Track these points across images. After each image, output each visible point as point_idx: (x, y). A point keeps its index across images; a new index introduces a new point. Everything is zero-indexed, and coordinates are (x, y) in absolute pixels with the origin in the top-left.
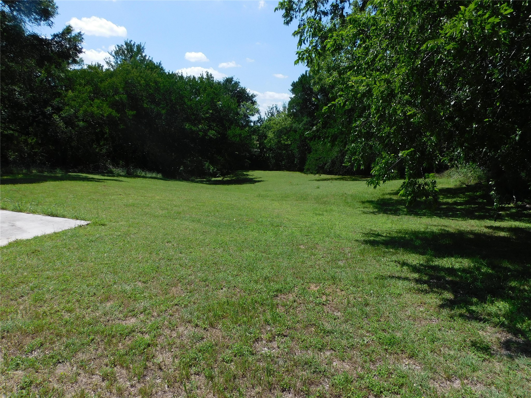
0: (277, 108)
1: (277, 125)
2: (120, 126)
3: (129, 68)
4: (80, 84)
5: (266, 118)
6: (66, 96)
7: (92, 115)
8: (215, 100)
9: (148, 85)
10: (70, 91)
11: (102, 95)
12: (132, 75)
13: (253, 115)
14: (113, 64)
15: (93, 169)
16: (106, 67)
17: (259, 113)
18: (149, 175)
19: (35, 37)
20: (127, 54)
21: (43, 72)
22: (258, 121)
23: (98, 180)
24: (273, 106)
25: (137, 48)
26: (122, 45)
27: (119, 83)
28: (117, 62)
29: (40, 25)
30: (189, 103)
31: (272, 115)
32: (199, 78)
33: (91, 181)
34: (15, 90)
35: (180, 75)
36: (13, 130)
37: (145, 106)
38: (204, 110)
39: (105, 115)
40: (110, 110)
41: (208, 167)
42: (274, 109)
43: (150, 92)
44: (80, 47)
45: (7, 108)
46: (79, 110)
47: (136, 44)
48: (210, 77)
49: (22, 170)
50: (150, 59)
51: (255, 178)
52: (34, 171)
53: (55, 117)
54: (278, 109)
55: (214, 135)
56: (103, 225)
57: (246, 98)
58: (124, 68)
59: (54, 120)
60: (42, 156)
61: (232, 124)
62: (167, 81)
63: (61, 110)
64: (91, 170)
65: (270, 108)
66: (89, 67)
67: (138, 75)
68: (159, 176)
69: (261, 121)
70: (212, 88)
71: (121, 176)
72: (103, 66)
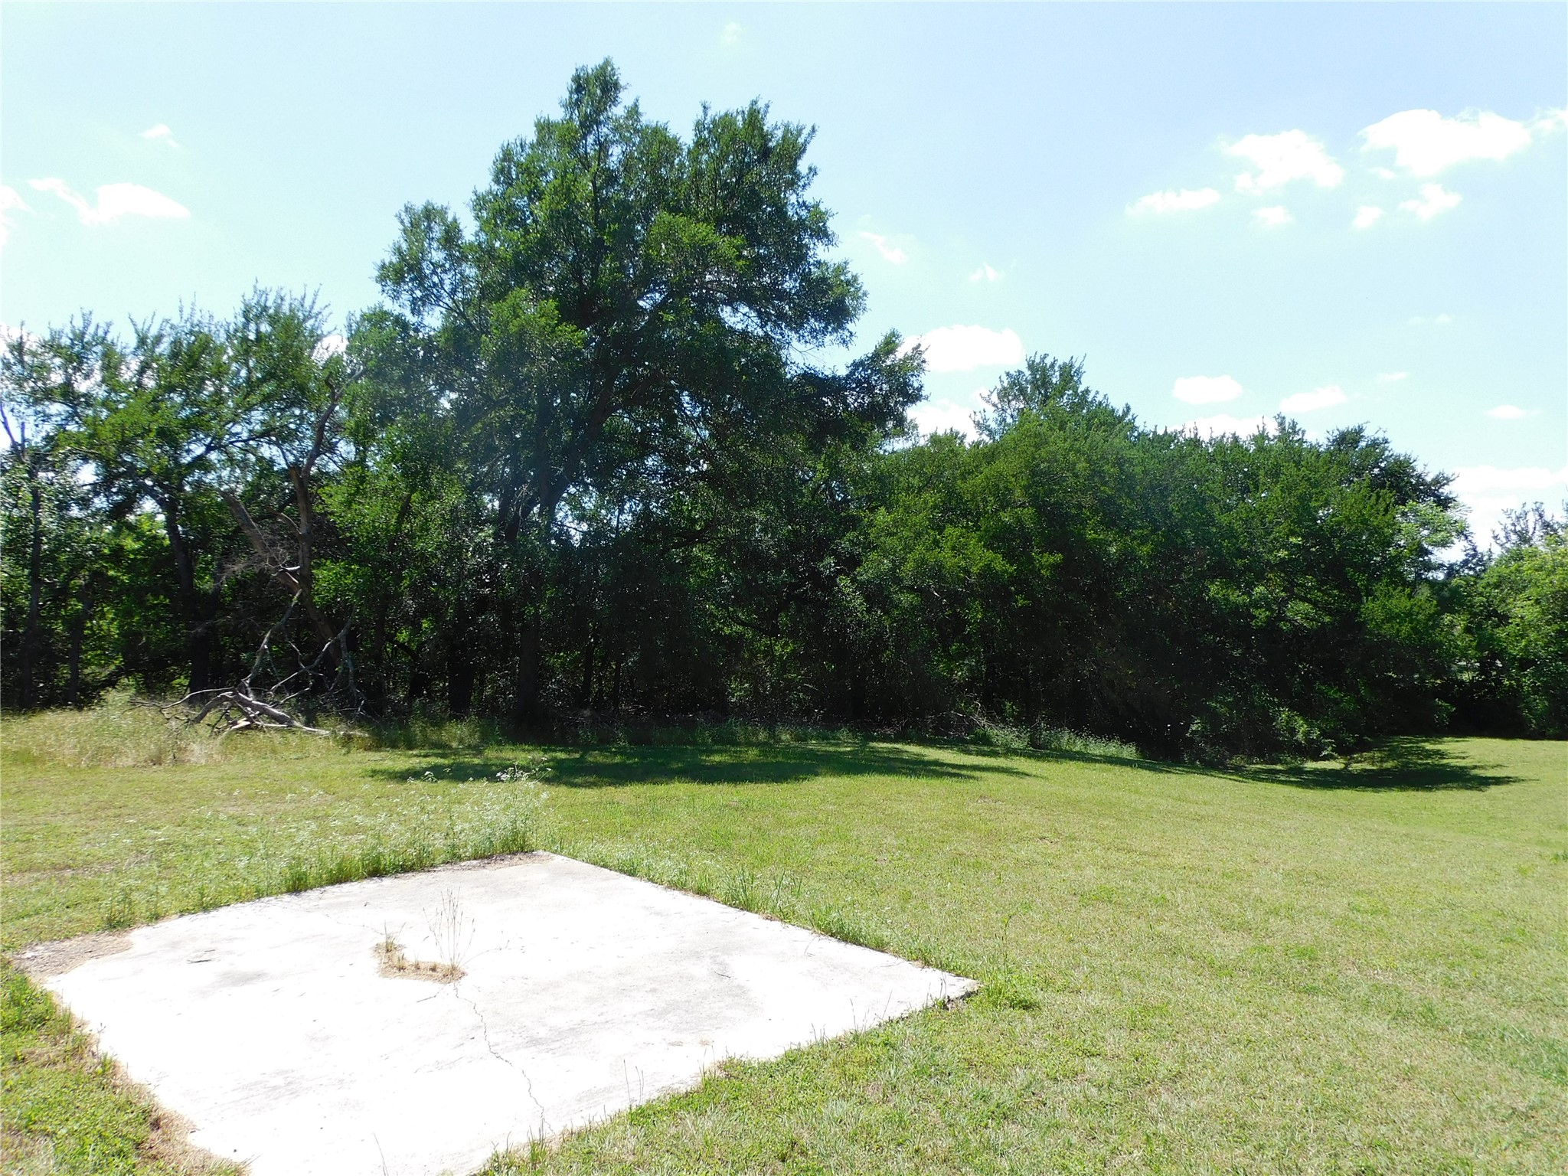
0: (1541, 516)
1: (1553, 572)
2: (1016, 601)
3: (1043, 430)
4: (909, 489)
5: (1497, 552)
6: (871, 525)
7: (937, 572)
8: (1313, 504)
9: (1096, 473)
10: (882, 509)
11: (965, 514)
12: (1053, 448)
13: (1444, 544)
14: (993, 426)
15: (933, 728)
16: (972, 436)
17: (1466, 537)
18: (1097, 748)
19: (809, 378)
20: (1033, 394)
21: (820, 466)
22: (1465, 563)
23: (955, 772)
24: (1526, 509)
25: (1061, 375)
26: (1019, 371)
27: (1013, 476)
28: (1004, 420)
29: (822, 345)
30: (1224, 519)
31: (1524, 538)
32: (1255, 439)
33: (940, 775)
34: (755, 520)
35: (1188, 435)
36: (743, 624)
37: (1090, 535)
38: (1275, 539)
39: (974, 570)
40: (989, 554)
41: (1287, 723)
42: (1532, 518)
43: (1105, 492)
44: (916, 385)
45: (733, 568)
46: (904, 560)
47: (1060, 362)
48: (1289, 432)
49: (756, 734)
50: (1099, 398)
51: (1475, 767)
52: (784, 737)
53: (843, 582)
54: (1547, 518)
55: (1307, 618)
56: (1027, 1007)
57: (1415, 488)
58: (1028, 430)
59: (840, 591)
60: (806, 691)
61: (1374, 578)
62: (1153, 457)
63: (859, 563)
64: (928, 732)
65: (1513, 516)
66: (935, 439)
67: (1067, 445)
68: (1129, 752)
69: (1477, 564)
70: (1298, 464)
71: (1015, 752)
72: (964, 436)
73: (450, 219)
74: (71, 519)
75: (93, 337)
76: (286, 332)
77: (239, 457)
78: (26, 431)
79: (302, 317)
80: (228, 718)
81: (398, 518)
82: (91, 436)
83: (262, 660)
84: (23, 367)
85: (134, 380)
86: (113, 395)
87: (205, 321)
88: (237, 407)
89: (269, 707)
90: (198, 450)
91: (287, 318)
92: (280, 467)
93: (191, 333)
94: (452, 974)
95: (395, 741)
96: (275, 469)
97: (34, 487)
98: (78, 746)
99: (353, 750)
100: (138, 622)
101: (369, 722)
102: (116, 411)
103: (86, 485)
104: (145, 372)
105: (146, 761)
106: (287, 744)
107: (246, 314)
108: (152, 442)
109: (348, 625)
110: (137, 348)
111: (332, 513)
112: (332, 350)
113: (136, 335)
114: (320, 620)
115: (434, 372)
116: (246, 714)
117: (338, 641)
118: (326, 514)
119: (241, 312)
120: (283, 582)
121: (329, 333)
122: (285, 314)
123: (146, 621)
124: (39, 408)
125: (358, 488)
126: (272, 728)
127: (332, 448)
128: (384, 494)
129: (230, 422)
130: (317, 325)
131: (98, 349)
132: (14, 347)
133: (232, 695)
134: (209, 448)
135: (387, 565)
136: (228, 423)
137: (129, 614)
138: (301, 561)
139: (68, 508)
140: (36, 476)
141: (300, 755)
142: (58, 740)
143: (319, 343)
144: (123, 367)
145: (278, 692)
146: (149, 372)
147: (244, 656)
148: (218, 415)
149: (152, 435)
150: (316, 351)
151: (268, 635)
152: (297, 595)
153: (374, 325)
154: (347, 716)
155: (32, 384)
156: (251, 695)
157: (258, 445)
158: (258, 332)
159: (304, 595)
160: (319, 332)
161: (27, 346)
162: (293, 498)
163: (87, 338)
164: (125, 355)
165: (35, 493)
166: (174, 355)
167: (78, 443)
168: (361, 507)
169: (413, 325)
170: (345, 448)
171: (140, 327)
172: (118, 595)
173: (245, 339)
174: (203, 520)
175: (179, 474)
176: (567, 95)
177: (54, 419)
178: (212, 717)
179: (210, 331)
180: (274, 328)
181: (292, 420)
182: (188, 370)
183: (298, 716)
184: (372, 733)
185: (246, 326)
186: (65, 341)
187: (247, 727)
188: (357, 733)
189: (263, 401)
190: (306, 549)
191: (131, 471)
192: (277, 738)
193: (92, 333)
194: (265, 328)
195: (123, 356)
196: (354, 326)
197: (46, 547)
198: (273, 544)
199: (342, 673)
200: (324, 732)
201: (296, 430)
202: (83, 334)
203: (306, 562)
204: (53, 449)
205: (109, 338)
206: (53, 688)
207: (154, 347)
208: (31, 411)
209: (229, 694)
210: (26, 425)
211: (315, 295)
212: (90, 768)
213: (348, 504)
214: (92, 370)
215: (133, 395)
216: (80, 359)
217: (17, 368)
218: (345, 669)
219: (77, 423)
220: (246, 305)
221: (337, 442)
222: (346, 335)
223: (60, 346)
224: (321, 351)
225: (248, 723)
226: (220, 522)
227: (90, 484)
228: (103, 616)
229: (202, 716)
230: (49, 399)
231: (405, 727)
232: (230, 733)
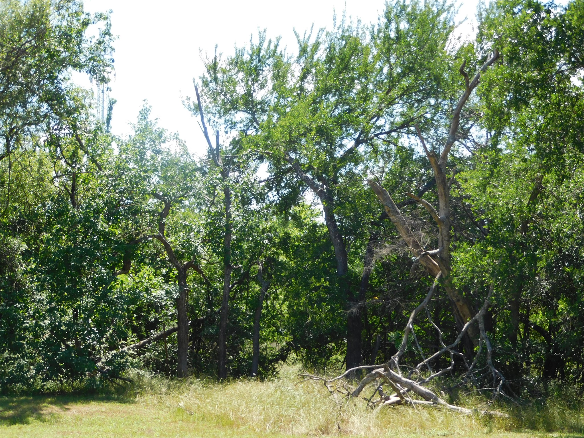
74: (252, 212)
75: (266, 52)
76: (423, 26)
77: (382, 147)
78: (220, 137)
79: (436, 12)
80: (381, 393)
81: (531, 199)
82: (267, 138)
83: (408, 339)
84: (216, 83)
85: (298, 86)
86: (281, 100)
87: (354, 26)
88: (382, 102)
89: (416, 384)
90: (349, 143)
91: (422, 14)
92: (418, 155)
93: (342, 38)
95: (534, 423)
96: (414, 157)
97: (226, 185)
98: (263, 412)
99: (495, 430)
100: (304, 303)
101: (508, 402)
102: (284, 114)
103: (262, 182)
104: (306, 77)
105: (316, 430)
106: (433, 420)
107: (388, 15)
108: (313, 139)
109: (485, 305)
110: (299, 57)
111: (468, 197)
112: (462, 40)
113: (299, 46)
114: (458, 301)
115: (568, 51)
116: (396, 390)
117: (476, 321)
118: (461, 198)
119: (383, 14)
120: (425, 264)
121: (460, 23)
122: (421, 10)
123: (310, 301)
124: (228, 117)
125: (492, 172)
126: (420, 404)
127: (465, 134)
128: (517, 176)
129: (375, 116)
130: (449, 16)
131: (270, 61)
132: (210, 67)
133: (384, 371)
134: (358, 142)
135: (521, 246)
136: (373, 118)
137: (297, 295)
138: (440, 243)
139: (249, 202)
140: (227, 176)
141: (446, 432)
142: (247, 407)
143: (451, 34)
144: (289, 75)
145: (424, 369)
146: (309, 77)
147: (392, 334)
148: (364, 111)
149: (313, 133)
150: (448, 42)
151: (412, 315)
152: (438, 277)
153: (508, 11)
154: (488, 395)
155: (223, 97)
156: (400, 372)
157: (399, 135)
158: (398, 30)
159: (444, 276)
160: (451, 24)
161: (219, 65)
162: (431, 183)
163: (263, 52)
164: (290, 64)
165: (226, 191)
166: (330, 60)
167: (257, 145)
168: (495, 190)
169: (545, 6)
170: (476, 133)
171: (301, 38)
172: (288, 278)
173: (387, 38)
174: (355, 209)
175: (335, 167)
177: (239, 125)
178: (367, 392)
179: (357, 34)
180: (411, 25)
181: (428, 110)
182: (340, 73)
183: (441, 394)
184: (512, 413)
185: (387, 27)
186: (246, 58)
187: (398, 403)
188: (498, 413)
189: (403, 95)
190: (445, 233)
191: (297, 167)
192: (425, 414)
193: (266, 48)
194: (404, 26)
195: (289, 64)
196: (484, 14)
197: (234, 237)
198: (414, 228)
199: (481, 353)
200: (466, 411)
201: (432, 119)
202: (260, 50)
203: (445, 245)
204: (238, 152)
205: (279, 51)
206: (240, 361)
207: (313, 54)
208: (222, 121)
209: (381, 370)
210: (220, 133)
212: (273, 434)
213: (483, 187)
214: (266, 81)
215: (297, 99)
216: (257, 71)
217: (212, 85)
218: (483, 348)
219: (255, 127)
220: (388, 6)
221: (470, 128)
222: (477, 24)
223: (243, 63)
224: (453, 41)
225: (398, 399)
226: (369, 210)
227: (265, 181)
228: (276, 298)
229: (359, 391)
230: (235, 109)
231: (542, 407)
232: (384, 408)
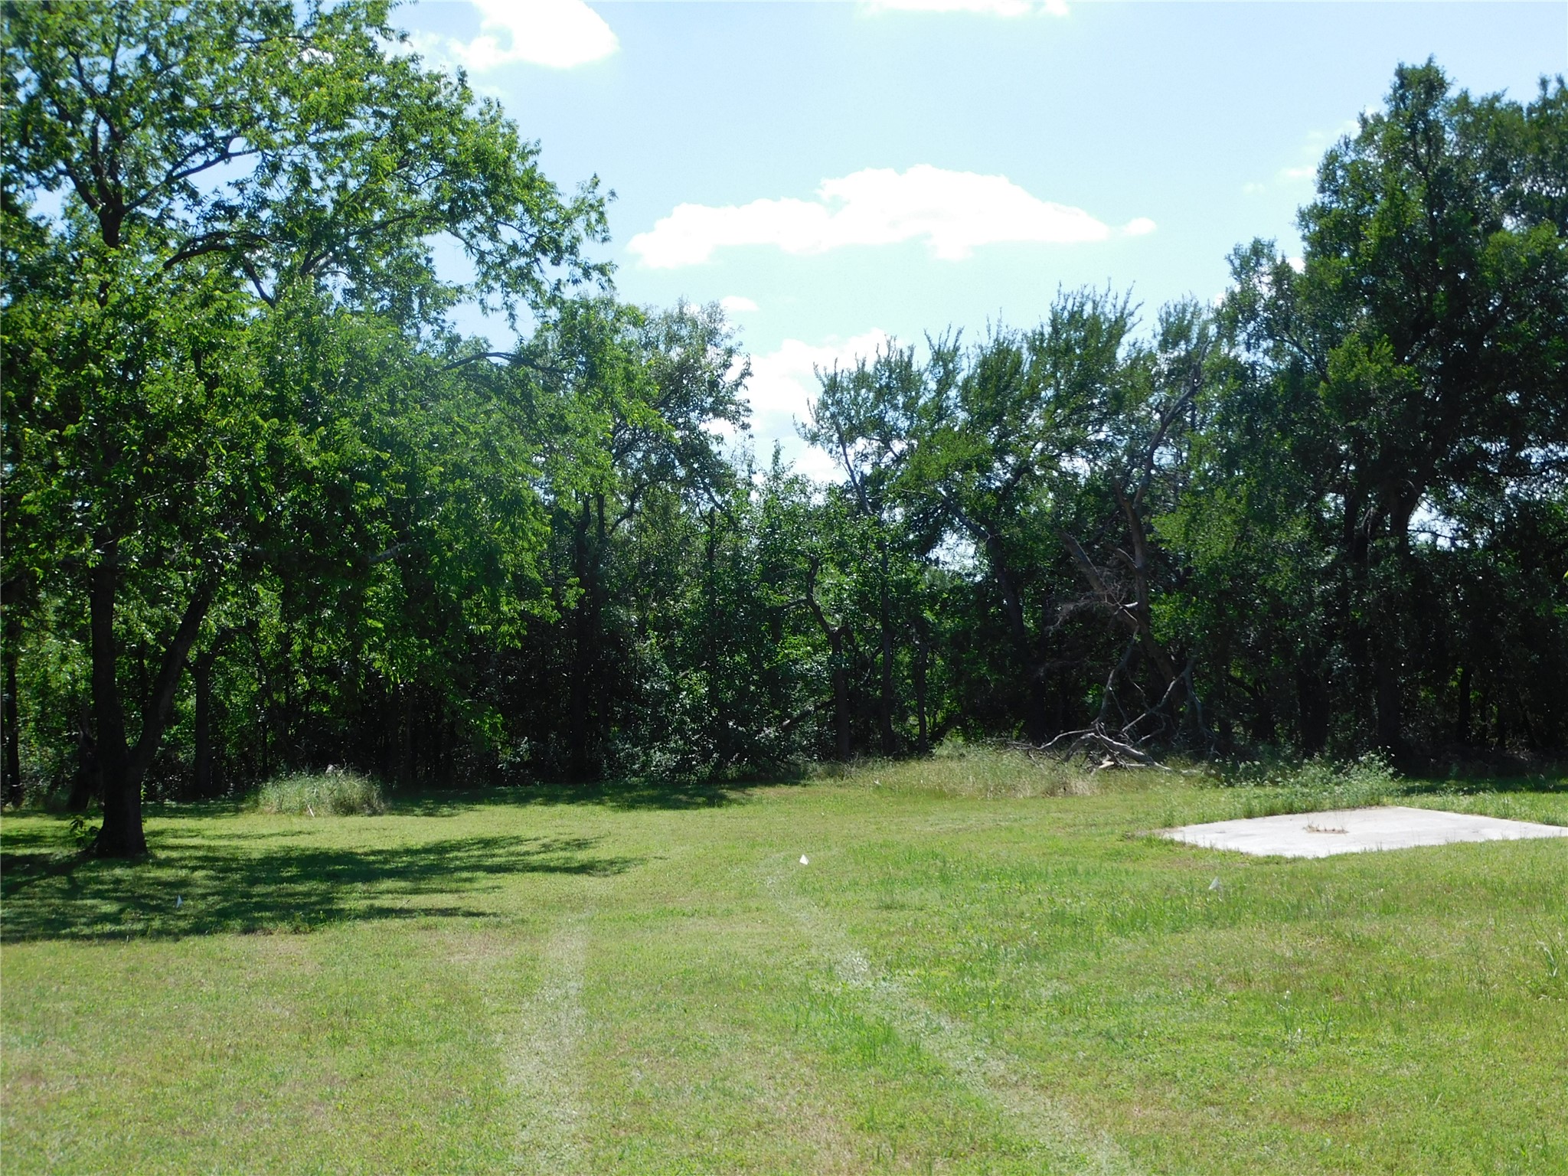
73: (1279, 261)
83: (1107, 702)
89: (1128, 748)
94: (1342, 831)
114: (1159, 658)
116: (1109, 754)
117: (1183, 679)
118: (1157, 542)
120: (1122, 620)
133: (1094, 736)
138: (1137, 595)
143: (1125, 337)
144: (922, 389)
151: (1111, 676)
152: (1135, 632)
156: (1108, 737)
159: (1143, 632)
161: (840, 384)
168: (1196, 535)
176: (1391, 91)
185: (1053, 336)
187: (1112, 767)
190: (1142, 583)
198: (1109, 580)
199: (1189, 713)
203: (1143, 597)
209: (1091, 736)
211: (1129, 294)
213: (1184, 533)
220: (1055, 313)
224: (1127, 347)
225: (1112, 762)
229: (1068, 758)
